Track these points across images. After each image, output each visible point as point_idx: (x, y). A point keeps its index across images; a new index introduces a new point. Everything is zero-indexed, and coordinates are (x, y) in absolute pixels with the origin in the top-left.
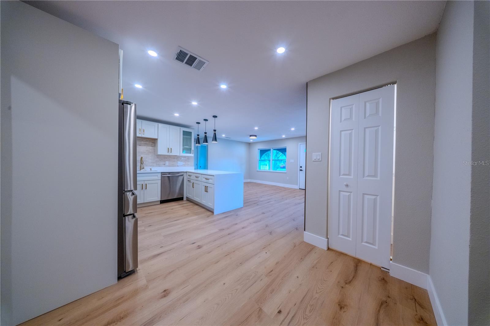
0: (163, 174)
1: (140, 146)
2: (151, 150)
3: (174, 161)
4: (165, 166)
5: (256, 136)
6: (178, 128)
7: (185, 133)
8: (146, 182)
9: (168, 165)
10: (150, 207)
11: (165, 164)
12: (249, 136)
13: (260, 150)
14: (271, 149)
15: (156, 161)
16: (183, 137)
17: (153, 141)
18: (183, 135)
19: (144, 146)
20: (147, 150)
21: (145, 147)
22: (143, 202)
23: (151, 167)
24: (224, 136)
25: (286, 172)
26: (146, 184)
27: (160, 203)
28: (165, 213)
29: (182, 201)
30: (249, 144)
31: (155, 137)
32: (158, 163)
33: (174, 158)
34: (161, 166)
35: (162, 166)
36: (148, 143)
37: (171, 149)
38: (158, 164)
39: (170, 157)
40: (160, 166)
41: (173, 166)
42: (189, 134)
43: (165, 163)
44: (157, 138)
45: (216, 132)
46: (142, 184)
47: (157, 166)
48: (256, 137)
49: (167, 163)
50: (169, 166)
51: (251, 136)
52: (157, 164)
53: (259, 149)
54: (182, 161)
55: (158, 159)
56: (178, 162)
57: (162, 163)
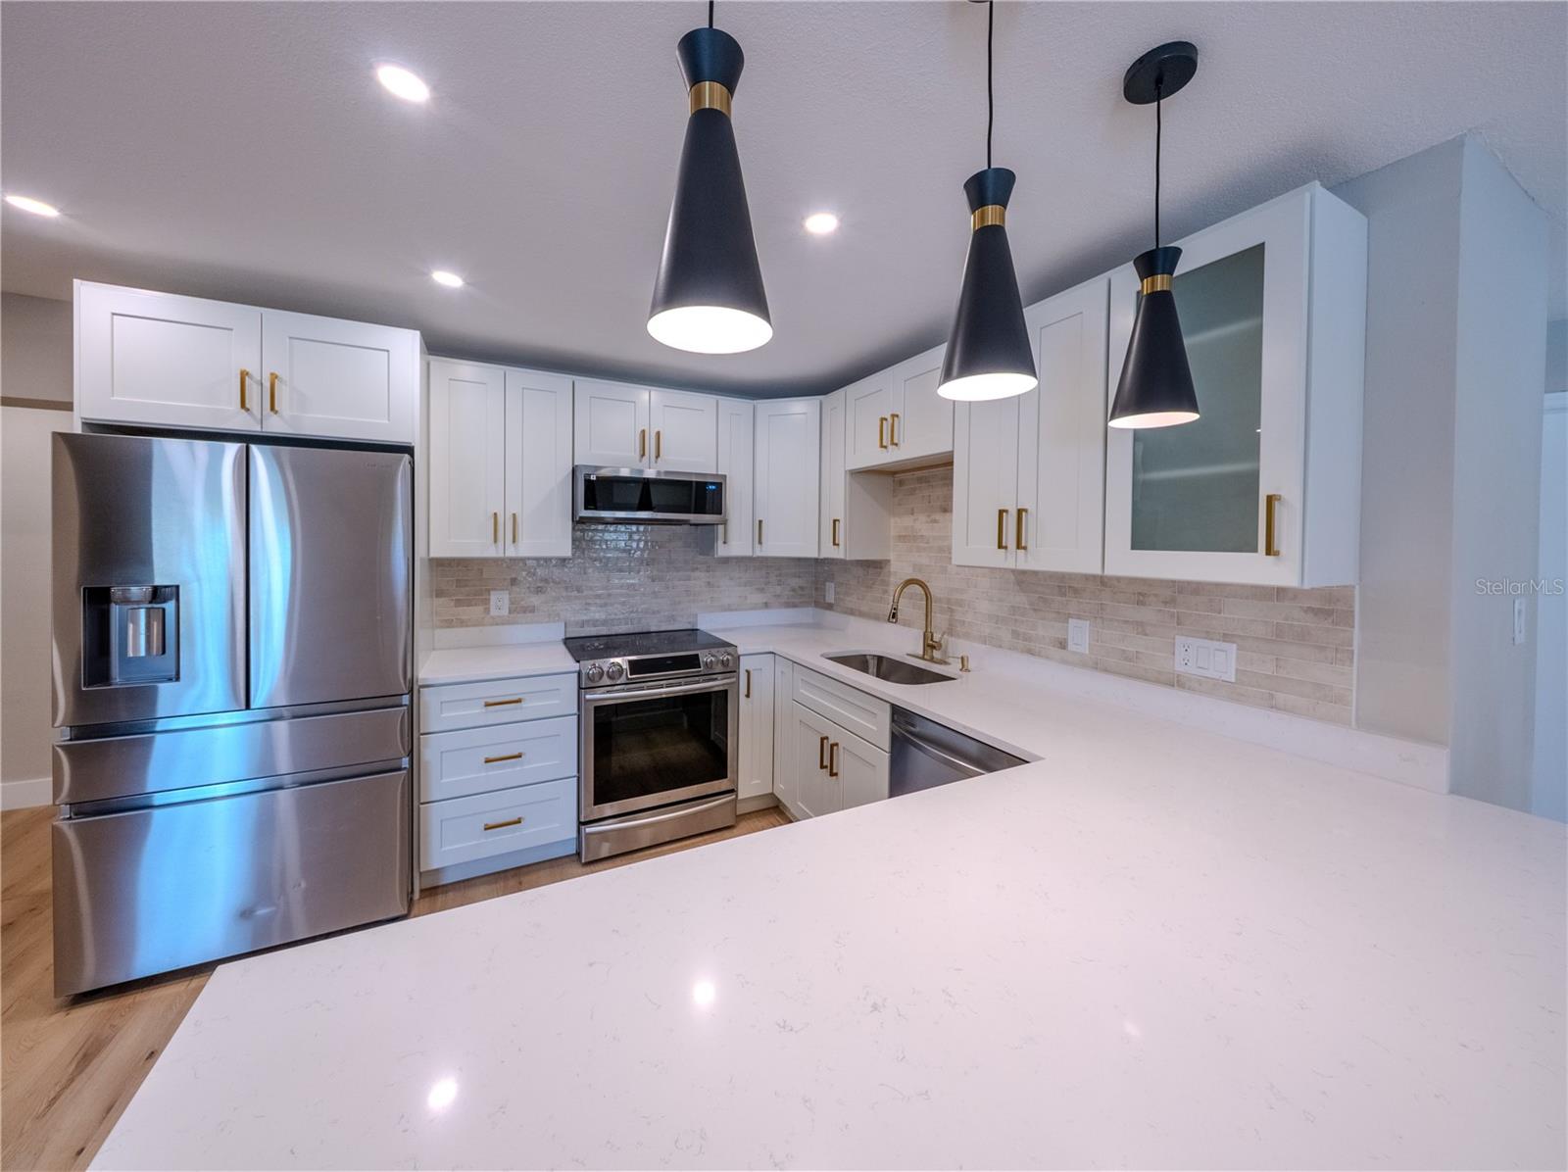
3: (1141, 627)
9: (1084, 649)
11: (1062, 645)
15: (1014, 609)
32: (1022, 628)
34: (1040, 656)
38: (1025, 638)
40: (1030, 652)
41: (1134, 670)
43: (1062, 635)
47: (1012, 648)
49: (1081, 636)
50: (1096, 665)
52: (1015, 634)
54: (1226, 638)
55: (1021, 599)
56: (1180, 640)
57: (1045, 630)
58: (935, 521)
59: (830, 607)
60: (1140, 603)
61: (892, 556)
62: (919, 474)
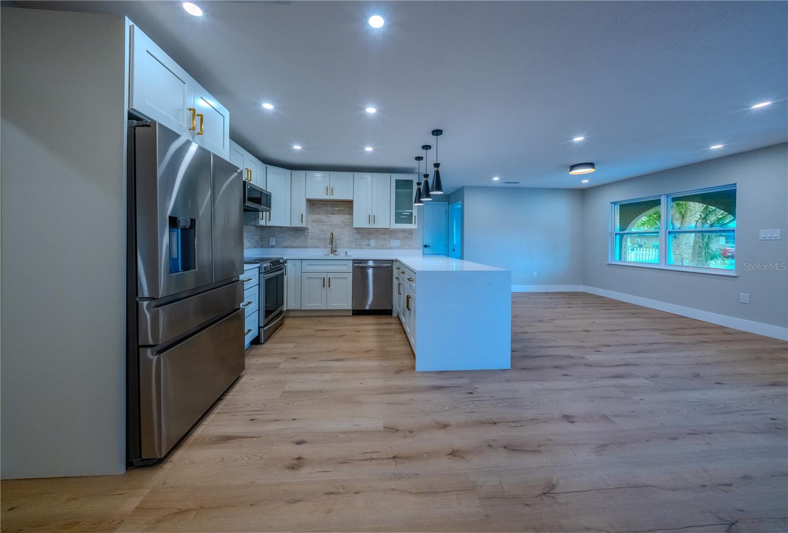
0: (355, 263)
1: (333, 215)
2: (347, 221)
3: (385, 239)
4: (369, 249)
5: (591, 165)
6: (386, 176)
7: (400, 184)
8: (330, 275)
9: (374, 245)
10: (334, 318)
11: (369, 245)
12: (569, 169)
13: (620, 205)
14: (663, 200)
15: (356, 239)
16: (396, 192)
17: (347, 205)
18: (396, 188)
19: (339, 214)
20: (342, 222)
21: (340, 216)
22: (325, 308)
23: (346, 250)
24: (496, 179)
25: (734, 274)
26: (329, 278)
27: (351, 315)
28: (341, 336)
29: (389, 316)
30: (582, 194)
31: (350, 198)
32: (358, 244)
33: (384, 234)
34: (363, 248)
35: (366, 248)
36: (344, 208)
37: (374, 216)
38: (360, 245)
39: (377, 231)
40: (361, 248)
41: (383, 247)
42: (409, 183)
43: (368, 243)
44: (352, 199)
45: (440, 169)
46: (324, 278)
47: (356, 248)
48: (594, 168)
49: (373, 242)
50: (376, 248)
51: (573, 167)
52: (356, 245)
53: (615, 203)
54: (398, 239)
55: (358, 236)
56: (392, 240)
57: (364, 242)
58: (329, 217)
59: (273, 247)
60: (384, 235)
61: (309, 227)
62: (322, 202)
